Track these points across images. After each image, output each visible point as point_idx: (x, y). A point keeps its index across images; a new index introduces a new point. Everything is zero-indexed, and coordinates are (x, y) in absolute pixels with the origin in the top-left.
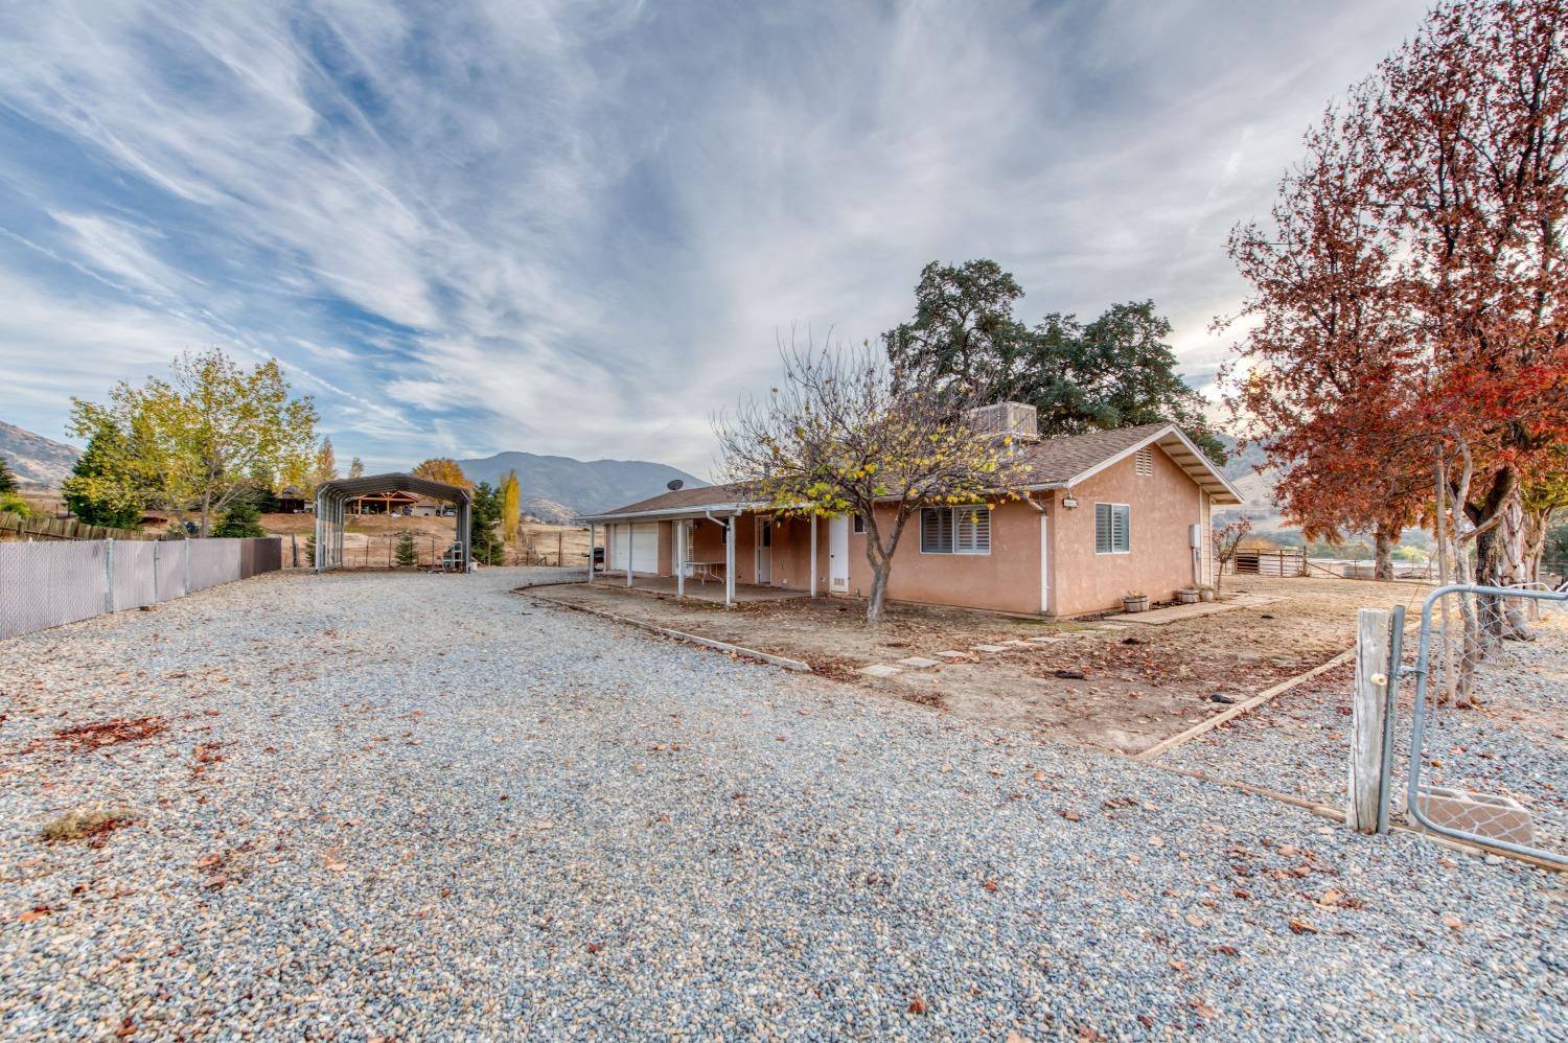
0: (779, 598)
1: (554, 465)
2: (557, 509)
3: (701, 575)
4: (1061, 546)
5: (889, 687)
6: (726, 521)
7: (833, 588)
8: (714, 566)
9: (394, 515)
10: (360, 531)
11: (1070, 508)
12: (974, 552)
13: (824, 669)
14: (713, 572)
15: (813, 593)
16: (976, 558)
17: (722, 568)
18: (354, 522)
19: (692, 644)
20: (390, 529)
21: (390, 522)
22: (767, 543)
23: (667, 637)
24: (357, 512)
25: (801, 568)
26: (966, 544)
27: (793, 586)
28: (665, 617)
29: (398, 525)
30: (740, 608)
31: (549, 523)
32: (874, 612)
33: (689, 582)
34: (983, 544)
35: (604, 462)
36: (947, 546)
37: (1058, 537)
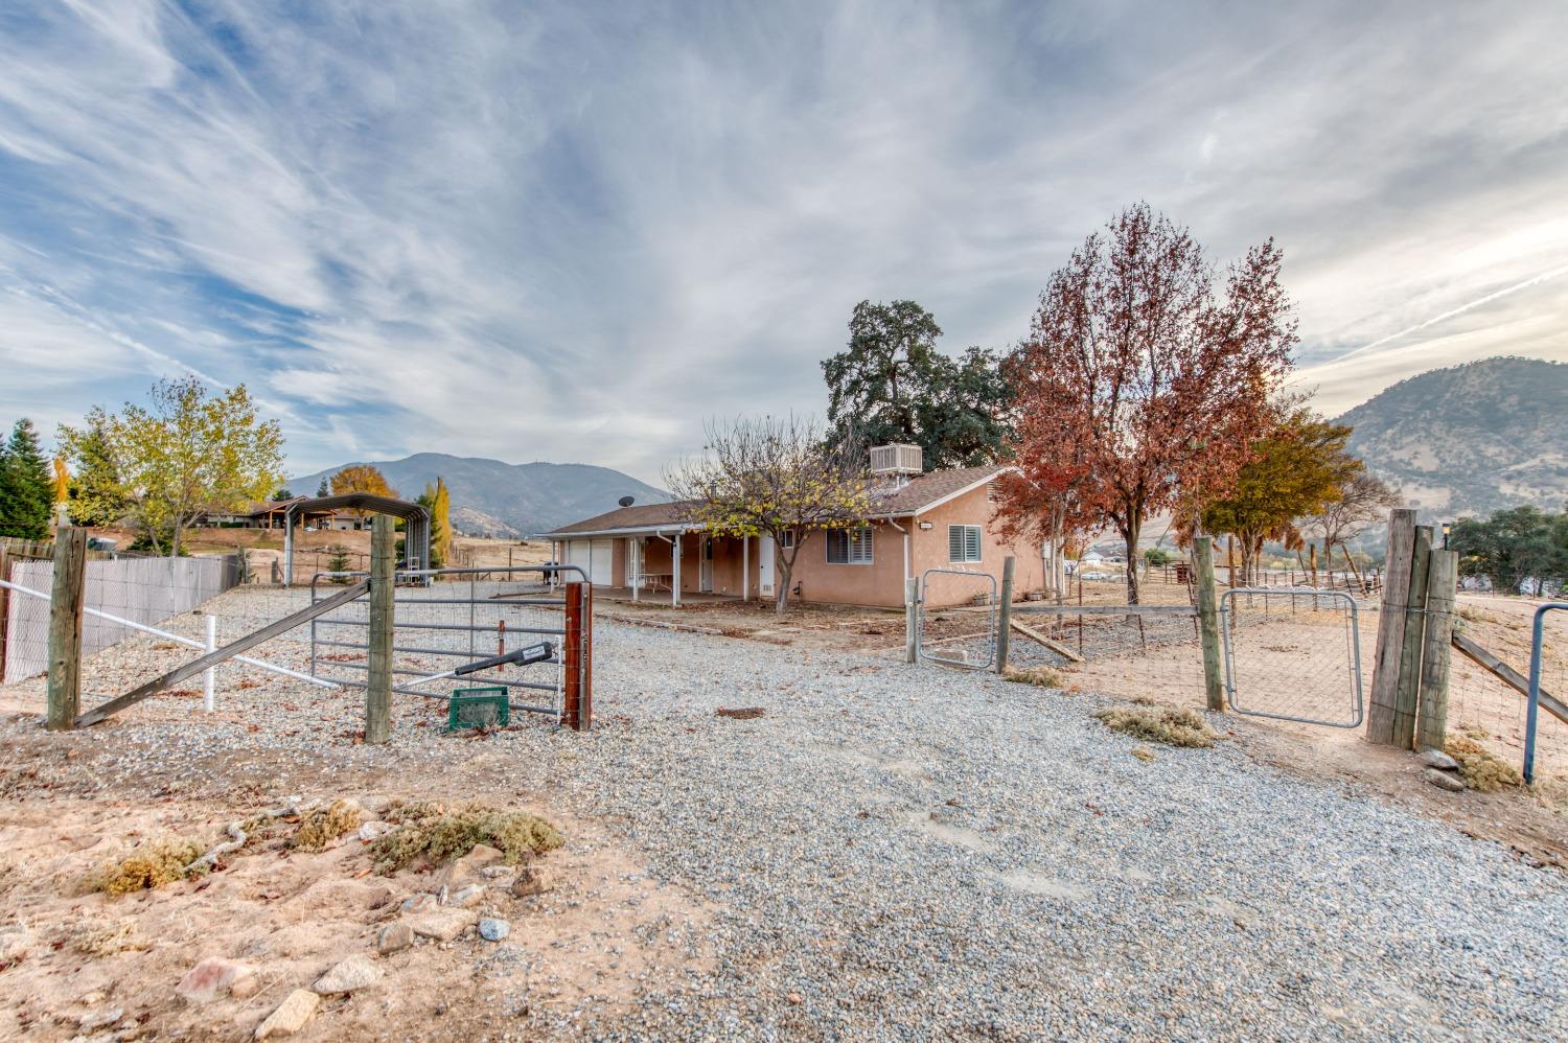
0: (717, 601)
1: (479, 468)
2: (482, 520)
3: (653, 585)
4: (919, 557)
5: (767, 639)
6: (673, 538)
7: (763, 593)
8: (663, 577)
9: (310, 529)
10: (272, 548)
11: (926, 529)
12: (863, 562)
13: (731, 634)
14: (663, 582)
15: (745, 598)
16: (864, 567)
17: (670, 578)
18: (264, 537)
19: (647, 625)
20: (306, 544)
21: (305, 536)
22: (709, 557)
23: (629, 622)
24: (267, 526)
25: (737, 578)
26: (858, 556)
27: (731, 593)
28: (624, 613)
29: (315, 540)
30: (684, 607)
31: (473, 535)
32: (780, 606)
33: (642, 591)
34: (868, 557)
35: (537, 465)
36: (845, 558)
37: (915, 551)
